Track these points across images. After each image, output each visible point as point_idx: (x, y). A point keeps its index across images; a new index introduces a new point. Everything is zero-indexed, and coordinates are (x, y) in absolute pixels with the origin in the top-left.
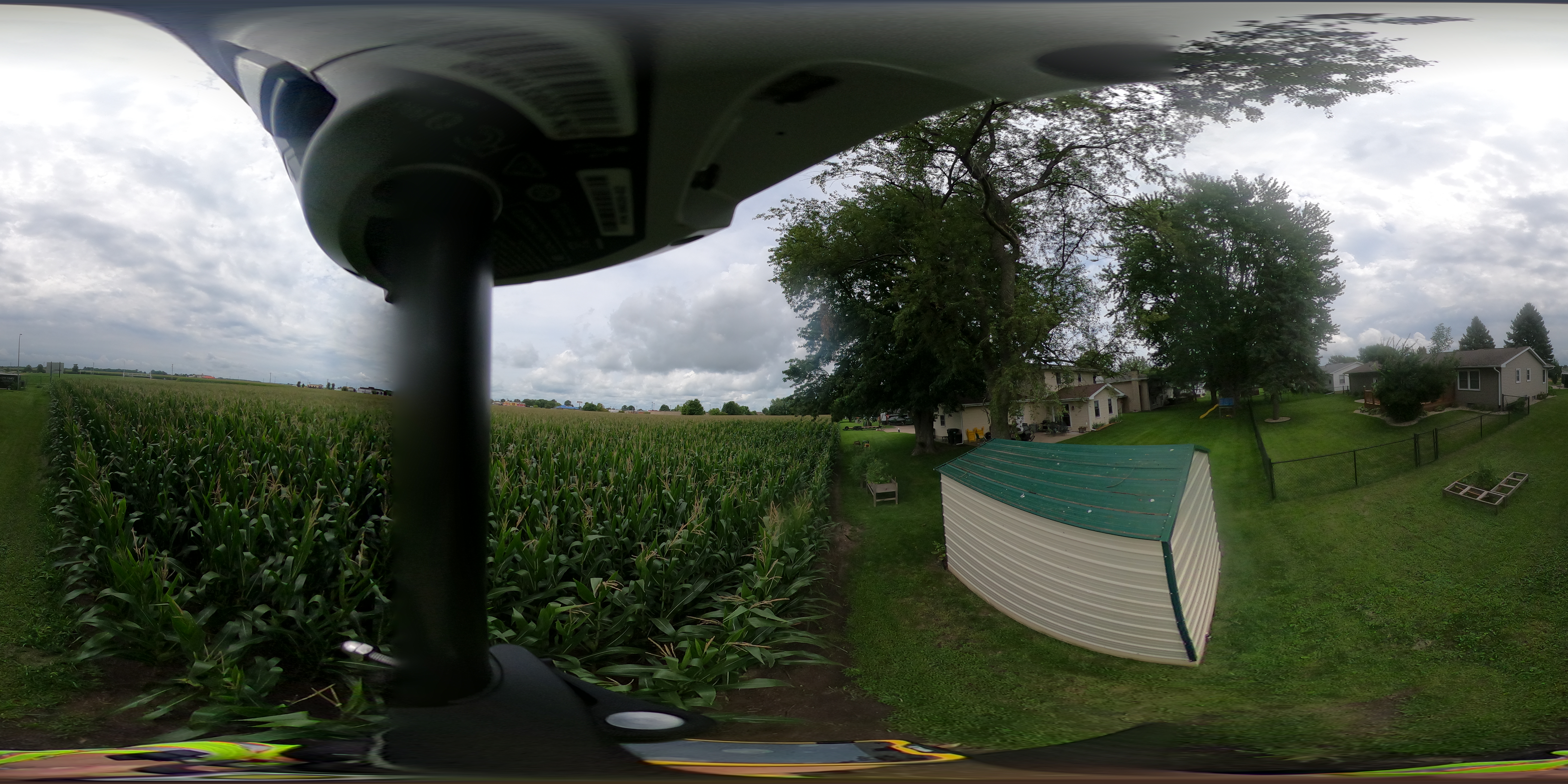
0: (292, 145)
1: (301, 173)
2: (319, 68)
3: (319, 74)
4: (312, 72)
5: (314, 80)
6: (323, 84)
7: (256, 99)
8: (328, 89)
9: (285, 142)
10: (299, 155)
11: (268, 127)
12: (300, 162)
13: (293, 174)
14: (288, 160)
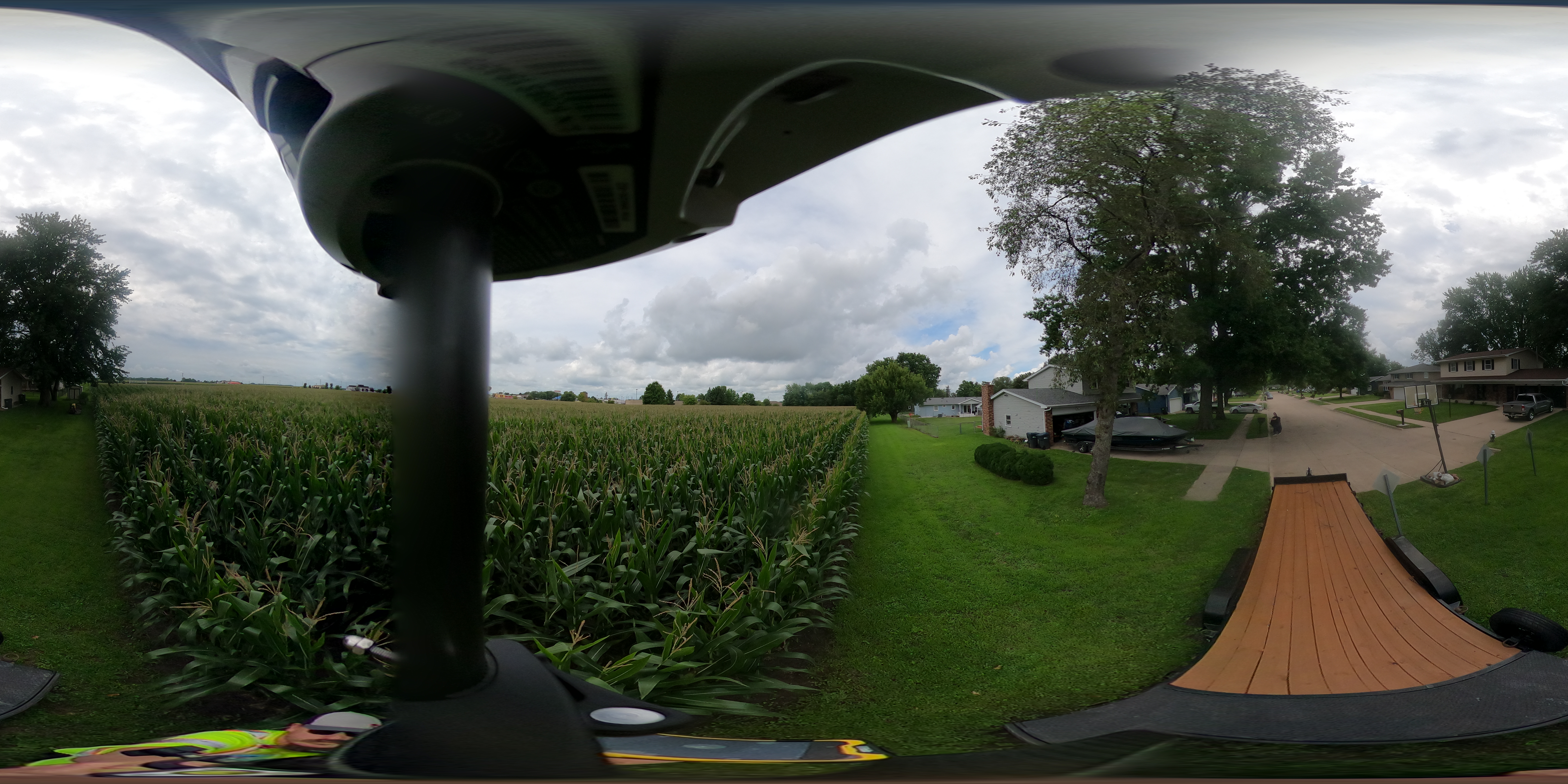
0: (288, 141)
1: (298, 168)
2: (310, 64)
3: (311, 70)
4: (305, 69)
5: (308, 77)
6: (317, 80)
7: (249, 96)
8: (322, 85)
9: (281, 138)
10: (296, 151)
11: (263, 124)
12: (297, 156)
13: (290, 170)
14: (285, 156)
